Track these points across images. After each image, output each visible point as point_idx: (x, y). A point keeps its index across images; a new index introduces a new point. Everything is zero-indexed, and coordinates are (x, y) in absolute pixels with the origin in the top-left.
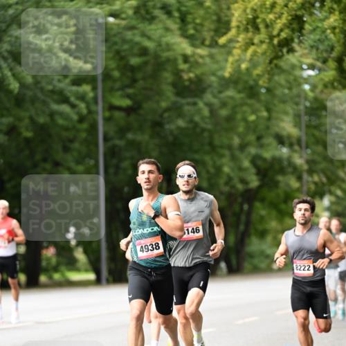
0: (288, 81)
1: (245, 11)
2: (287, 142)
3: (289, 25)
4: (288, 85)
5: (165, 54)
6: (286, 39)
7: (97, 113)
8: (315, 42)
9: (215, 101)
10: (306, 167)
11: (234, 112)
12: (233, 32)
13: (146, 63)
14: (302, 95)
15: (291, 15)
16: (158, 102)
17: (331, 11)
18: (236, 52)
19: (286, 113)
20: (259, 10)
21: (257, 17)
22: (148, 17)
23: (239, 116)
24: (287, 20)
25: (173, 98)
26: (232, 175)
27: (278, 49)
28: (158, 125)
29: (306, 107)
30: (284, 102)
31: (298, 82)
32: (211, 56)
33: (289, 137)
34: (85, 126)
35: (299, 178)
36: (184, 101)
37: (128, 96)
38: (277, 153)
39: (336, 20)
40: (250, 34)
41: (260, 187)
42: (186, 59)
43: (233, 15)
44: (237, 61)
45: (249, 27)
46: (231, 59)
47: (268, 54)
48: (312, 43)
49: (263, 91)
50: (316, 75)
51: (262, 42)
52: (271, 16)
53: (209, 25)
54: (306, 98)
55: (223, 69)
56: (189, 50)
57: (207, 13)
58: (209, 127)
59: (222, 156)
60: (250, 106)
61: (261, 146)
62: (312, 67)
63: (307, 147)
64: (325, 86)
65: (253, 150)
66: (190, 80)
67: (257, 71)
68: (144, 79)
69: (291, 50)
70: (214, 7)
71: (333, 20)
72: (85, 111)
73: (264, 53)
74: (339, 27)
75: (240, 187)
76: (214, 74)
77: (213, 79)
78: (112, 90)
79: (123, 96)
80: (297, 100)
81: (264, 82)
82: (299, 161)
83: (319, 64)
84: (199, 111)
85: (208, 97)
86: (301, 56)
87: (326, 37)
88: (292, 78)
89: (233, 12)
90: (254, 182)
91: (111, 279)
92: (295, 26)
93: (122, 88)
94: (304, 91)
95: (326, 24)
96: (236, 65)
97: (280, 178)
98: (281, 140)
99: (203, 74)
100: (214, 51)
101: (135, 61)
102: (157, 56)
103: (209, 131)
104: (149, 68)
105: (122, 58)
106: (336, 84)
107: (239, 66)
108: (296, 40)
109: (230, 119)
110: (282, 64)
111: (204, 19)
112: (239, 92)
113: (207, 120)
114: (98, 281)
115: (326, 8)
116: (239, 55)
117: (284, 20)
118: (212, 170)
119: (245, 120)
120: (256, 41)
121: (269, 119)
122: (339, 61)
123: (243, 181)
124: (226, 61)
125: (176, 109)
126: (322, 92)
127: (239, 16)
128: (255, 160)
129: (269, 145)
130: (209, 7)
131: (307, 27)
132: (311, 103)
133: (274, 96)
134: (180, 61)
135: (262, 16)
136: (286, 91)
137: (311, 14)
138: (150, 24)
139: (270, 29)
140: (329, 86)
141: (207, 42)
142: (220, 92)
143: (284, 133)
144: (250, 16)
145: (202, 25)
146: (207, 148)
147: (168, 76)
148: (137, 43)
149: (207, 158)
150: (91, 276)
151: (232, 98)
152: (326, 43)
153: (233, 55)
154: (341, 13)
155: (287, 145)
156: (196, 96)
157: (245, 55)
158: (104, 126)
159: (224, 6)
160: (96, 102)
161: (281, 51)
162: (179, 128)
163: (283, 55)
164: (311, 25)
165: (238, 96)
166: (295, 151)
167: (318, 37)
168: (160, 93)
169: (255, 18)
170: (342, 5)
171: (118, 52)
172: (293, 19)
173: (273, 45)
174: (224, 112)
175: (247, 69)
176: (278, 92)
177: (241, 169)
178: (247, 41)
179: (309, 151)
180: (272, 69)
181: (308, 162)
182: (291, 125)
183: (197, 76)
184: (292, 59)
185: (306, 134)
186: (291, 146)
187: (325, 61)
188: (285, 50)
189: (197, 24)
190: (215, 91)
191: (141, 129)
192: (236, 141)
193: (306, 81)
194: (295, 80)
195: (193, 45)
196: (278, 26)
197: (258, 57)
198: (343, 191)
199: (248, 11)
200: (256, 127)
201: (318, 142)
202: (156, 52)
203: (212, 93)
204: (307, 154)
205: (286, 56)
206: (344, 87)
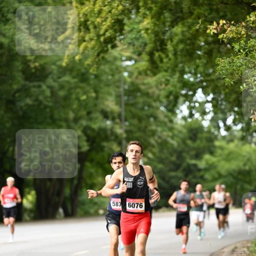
0: (111, 70)
1: (78, 15)
2: (110, 116)
3: (112, 27)
4: (111, 73)
6: (110, 37)
8: (132, 40)
9: (55, 85)
10: (125, 135)
11: (70, 93)
14: (121, 80)
15: (114, 19)
16: (11, 85)
17: (145, 16)
19: (110, 94)
20: (89, 14)
21: (88, 20)
22: (4, 19)
23: (74, 96)
24: (110, 22)
25: (23, 82)
27: (104, 45)
28: (11, 102)
29: (125, 90)
30: (108, 85)
31: (119, 70)
33: (112, 112)
35: (120, 144)
36: (31, 84)
38: (103, 125)
39: (148, 23)
40: (82, 34)
41: (89, 151)
45: (82, 28)
47: (96, 49)
48: (130, 41)
49: (92, 77)
50: (133, 65)
51: (91, 39)
52: (99, 20)
54: (125, 83)
55: (61, 60)
58: (50, 104)
59: (61, 126)
61: (91, 119)
62: (129, 59)
63: (126, 120)
64: (140, 73)
65: (84, 123)
66: (35, 67)
67: (88, 62)
69: (114, 47)
71: (147, 23)
73: (93, 48)
74: (151, 29)
76: (54, 64)
77: (54, 67)
80: (118, 84)
81: (94, 70)
82: (119, 131)
83: (135, 57)
84: (43, 92)
85: (50, 81)
86: (122, 50)
87: (140, 35)
88: (114, 67)
90: (85, 147)
92: (117, 27)
94: (124, 77)
95: (141, 26)
96: (71, 56)
97: (105, 144)
98: (106, 115)
99: (45, 63)
102: (10, 50)
103: (51, 107)
104: (4, 59)
106: (148, 72)
107: (74, 57)
108: (118, 38)
109: (66, 98)
110: (107, 56)
112: (74, 78)
113: (49, 99)
115: (141, 14)
117: (108, 23)
119: (78, 99)
120: (87, 38)
121: (97, 98)
122: (151, 54)
125: (25, 91)
126: (137, 78)
128: (85, 130)
129: (97, 118)
131: (126, 28)
132: (129, 87)
133: (100, 81)
135: (92, 19)
136: (110, 77)
137: (129, 18)
138: (5, 25)
139: (98, 30)
140: (143, 74)
142: (59, 78)
143: (108, 110)
144: (82, 20)
146: (49, 120)
147: (18, 65)
151: (68, 82)
152: (141, 40)
154: (152, 18)
155: (110, 119)
156: (40, 81)
157: (78, 49)
161: (107, 47)
162: (27, 105)
163: (108, 50)
164: (129, 27)
165: (73, 81)
166: (117, 123)
167: (134, 36)
168: (13, 78)
169: (86, 21)
170: (153, 12)
172: (115, 22)
173: (100, 42)
174: (62, 93)
175: (80, 60)
176: (104, 78)
178: (80, 38)
179: (127, 123)
180: (99, 60)
181: (126, 132)
182: (114, 103)
183: (40, 65)
184: (115, 53)
185: (125, 110)
186: (113, 119)
187: (140, 54)
188: (109, 46)
190: (55, 77)
192: (71, 115)
193: (125, 69)
194: (117, 68)
196: (104, 28)
197: (89, 51)
198: (154, 154)
199: (81, 15)
200: (87, 104)
201: (134, 116)
202: (9, 46)
203: (52, 78)
204: (126, 126)
205: (110, 50)
206: (155, 74)
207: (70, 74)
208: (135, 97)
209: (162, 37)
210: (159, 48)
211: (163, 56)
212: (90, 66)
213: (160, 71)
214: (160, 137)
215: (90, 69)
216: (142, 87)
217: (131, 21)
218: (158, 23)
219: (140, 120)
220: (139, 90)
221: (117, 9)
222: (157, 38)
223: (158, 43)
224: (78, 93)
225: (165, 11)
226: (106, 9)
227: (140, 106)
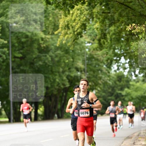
0: (80, 48)
1: (64, 22)
2: (80, 70)
3: (81, 27)
4: (80, 49)
5: (35, 38)
6: (79, 32)
7: (9, 59)
9: (53, 55)
11: (60, 59)
12: (60, 29)
13: (27, 41)
14: (85, 53)
15: (81, 23)
16: (32, 55)
17: (96, 22)
18: (61, 37)
19: (79, 60)
20: (69, 21)
23: (62, 61)
24: (80, 25)
25: (38, 54)
26: (59, 82)
27: (76, 36)
28: (32, 64)
29: (87, 57)
30: (79, 55)
31: (84, 48)
32: (52, 38)
33: (81, 68)
34: (5, 64)
36: (42, 55)
37: (21, 53)
38: (76, 74)
39: (98, 25)
40: (66, 30)
41: (70, 87)
42: (42, 39)
43: (60, 23)
44: (62, 40)
45: (66, 28)
46: (59, 40)
47: (73, 38)
48: (89, 34)
49: (71, 51)
50: (91, 46)
51: (71, 33)
52: (74, 24)
53: (51, 27)
54: (87, 54)
55: (56, 43)
56: (43, 36)
57: (50, 22)
58: (51, 64)
59: (56, 75)
60: (66, 57)
61: (70, 72)
62: (89, 42)
63: (87, 72)
64: (94, 50)
65: (67, 73)
66: (44, 47)
67: (69, 44)
68: (27, 46)
69: (81, 37)
70: (53, 20)
71: (97, 25)
72: (5, 58)
73: (71, 37)
74: (99, 28)
75: (62, 87)
76: (53, 45)
77: (52, 47)
78: (15, 51)
79: (19, 53)
80: (83, 55)
81: (72, 48)
82: (84, 77)
83: (92, 41)
84: (47, 59)
85: (51, 53)
86: (85, 38)
87: (94, 31)
88: (81, 47)
89: (60, 22)
90: (68, 85)
91: (14, 120)
92: (83, 27)
93: (19, 50)
94: (86, 51)
95: (94, 27)
96: (61, 41)
98: (78, 70)
99: (49, 45)
100: (53, 36)
101: (23, 40)
102: (31, 38)
103: (51, 66)
104: (29, 43)
105: (19, 39)
106: (98, 49)
107: (62, 42)
108: (83, 33)
109: (59, 61)
110: (78, 41)
111: (49, 24)
112: (62, 52)
113: (50, 62)
114: (10, 121)
115: (94, 21)
116: (62, 38)
117: (79, 25)
118: (52, 80)
119: (64, 62)
120: (68, 33)
121: (73, 61)
122: (99, 40)
123: (64, 85)
124: (58, 40)
125: (39, 58)
126: (92, 52)
127: (62, 24)
128: (68, 77)
129: (73, 71)
130: (51, 20)
131: (87, 28)
132: (89, 56)
133: (75, 53)
134: (40, 40)
135: (71, 24)
136: (80, 51)
137: (89, 23)
139: (74, 29)
140: (96, 49)
141: (50, 33)
142: (55, 52)
143: (79, 67)
144: (66, 24)
145: (48, 27)
146: (50, 72)
147: (36, 46)
148: (24, 33)
149: (50, 76)
150: (7, 120)
151: (59, 54)
152: (94, 34)
153: (60, 38)
154: (100, 23)
156: (46, 53)
157: (64, 38)
158: (12, 64)
159: (57, 20)
160: (9, 55)
161: (78, 37)
162: (40, 65)
163: (78, 38)
164: (89, 27)
165: (62, 53)
166: (83, 74)
167: (91, 32)
168: (33, 52)
169: (68, 24)
170: (100, 20)
171: (17, 37)
172: (82, 25)
173: (75, 34)
174: (56, 59)
175: (65, 43)
176: (77, 52)
177: (63, 80)
178: (65, 33)
179: (88, 74)
180: (74, 43)
181: (87, 77)
182: (81, 64)
183: (46, 46)
184: (82, 40)
185: (87, 67)
186: (81, 71)
187: (94, 40)
188: (79, 36)
189: (47, 27)
190: (53, 51)
191: (26, 65)
192: (61, 70)
193: (87, 47)
195: (45, 34)
196: (77, 28)
197: (69, 39)
198: (101, 88)
199: (66, 22)
200: (68, 64)
201: (91, 70)
202: (31, 37)
203: (52, 52)
204: (87, 75)
205: (80, 39)
206: (101, 50)
207: (61, 50)
208: (92, 61)
209: (104, 32)
210: (103, 37)
211: (105, 41)
212: (70, 46)
213: (103, 48)
214: (103, 80)
215: (70, 47)
216: (95, 56)
217: (90, 25)
218: (102, 25)
219: (94, 72)
220: (93, 58)
221: (83, 18)
222: (102, 32)
223: (103, 35)
224: (64, 59)
225: (106, 20)
226: (78, 18)
227: (94, 65)
